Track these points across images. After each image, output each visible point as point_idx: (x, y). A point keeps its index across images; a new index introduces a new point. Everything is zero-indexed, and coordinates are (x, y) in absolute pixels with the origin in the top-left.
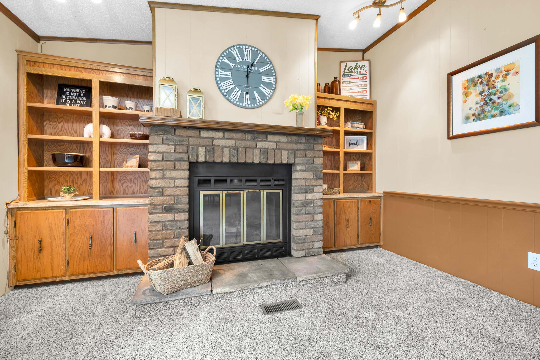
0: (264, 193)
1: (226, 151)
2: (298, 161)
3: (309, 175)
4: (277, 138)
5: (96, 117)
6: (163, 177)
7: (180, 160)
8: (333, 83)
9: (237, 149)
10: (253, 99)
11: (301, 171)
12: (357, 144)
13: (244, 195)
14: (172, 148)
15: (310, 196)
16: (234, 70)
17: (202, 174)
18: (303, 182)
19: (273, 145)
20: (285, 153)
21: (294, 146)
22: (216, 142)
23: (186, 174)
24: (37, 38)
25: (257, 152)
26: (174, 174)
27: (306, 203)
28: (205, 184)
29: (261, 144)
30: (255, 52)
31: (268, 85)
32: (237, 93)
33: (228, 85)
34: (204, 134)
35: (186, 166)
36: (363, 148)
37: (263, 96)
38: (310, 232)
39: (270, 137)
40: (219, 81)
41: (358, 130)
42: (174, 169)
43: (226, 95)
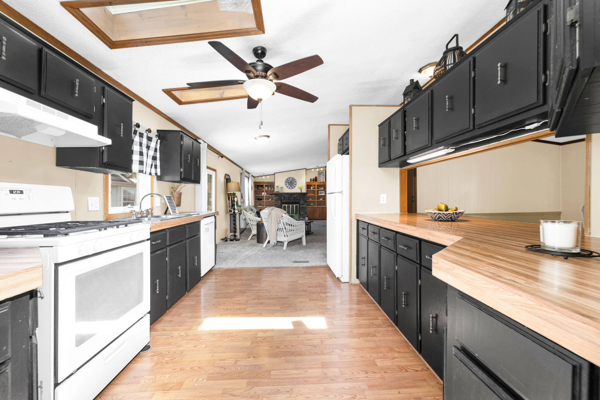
0: (295, 205)
1: (287, 198)
2: (301, 199)
3: (303, 202)
4: (296, 195)
5: (265, 191)
6: (277, 202)
7: (279, 199)
8: (315, 178)
9: (289, 197)
10: (292, 187)
11: (302, 201)
12: (322, 193)
13: (291, 206)
14: (278, 197)
15: (304, 206)
16: (288, 182)
17: (283, 201)
18: (302, 203)
19: (296, 196)
20: (298, 198)
21: (300, 196)
22: (285, 196)
23: (280, 202)
24: (254, 177)
25: (293, 198)
26: (278, 202)
27: (303, 207)
28: (283, 203)
29: (293, 196)
30: (292, 179)
31: (295, 184)
32: (289, 186)
33: (287, 185)
34: (283, 195)
35: (280, 200)
36: (324, 194)
37: (294, 186)
38: (304, 213)
39: (295, 195)
40: (286, 184)
41: (322, 190)
42: (279, 201)
43: (287, 187)
